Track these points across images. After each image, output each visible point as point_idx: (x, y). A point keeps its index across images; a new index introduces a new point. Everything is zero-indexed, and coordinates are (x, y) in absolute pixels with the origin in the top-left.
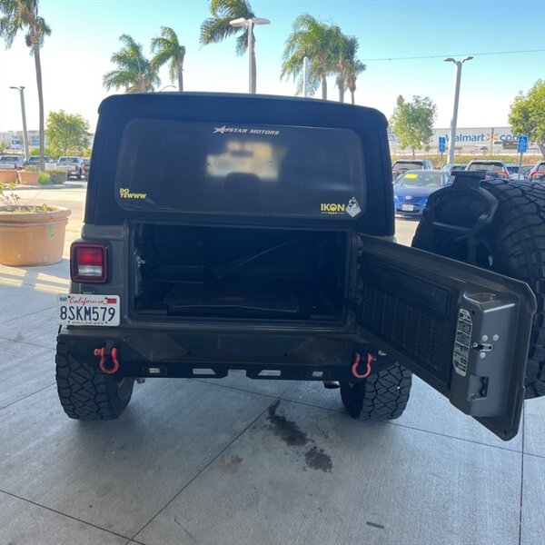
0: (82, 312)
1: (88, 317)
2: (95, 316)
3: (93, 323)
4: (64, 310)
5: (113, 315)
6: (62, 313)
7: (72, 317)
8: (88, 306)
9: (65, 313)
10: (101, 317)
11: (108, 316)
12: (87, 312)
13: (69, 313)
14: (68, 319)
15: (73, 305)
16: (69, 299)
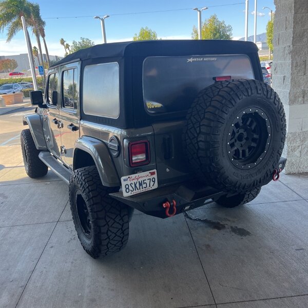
0: (138, 185)
1: (141, 187)
2: (144, 186)
3: (144, 190)
4: (127, 187)
5: (154, 182)
6: (126, 189)
7: (132, 190)
8: (140, 180)
9: (128, 188)
10: (148, 185)
11: (152, 183)
12: (140, 184)
13: (130, 188)
14: (130, 192)
15: (132, 182)
16: (129, 179)
